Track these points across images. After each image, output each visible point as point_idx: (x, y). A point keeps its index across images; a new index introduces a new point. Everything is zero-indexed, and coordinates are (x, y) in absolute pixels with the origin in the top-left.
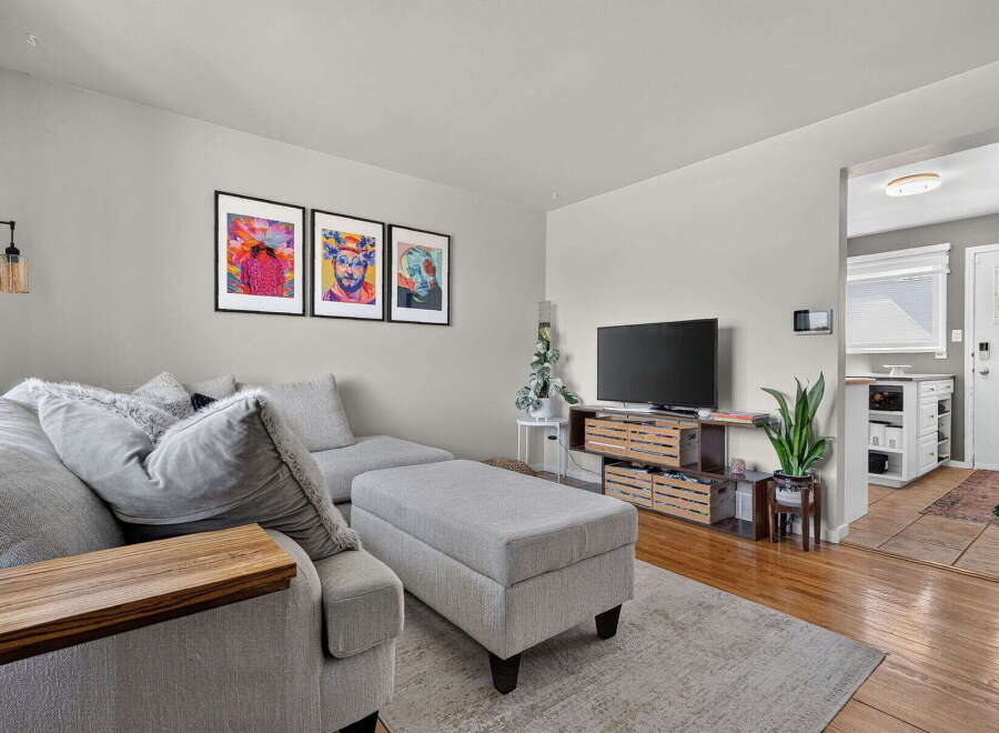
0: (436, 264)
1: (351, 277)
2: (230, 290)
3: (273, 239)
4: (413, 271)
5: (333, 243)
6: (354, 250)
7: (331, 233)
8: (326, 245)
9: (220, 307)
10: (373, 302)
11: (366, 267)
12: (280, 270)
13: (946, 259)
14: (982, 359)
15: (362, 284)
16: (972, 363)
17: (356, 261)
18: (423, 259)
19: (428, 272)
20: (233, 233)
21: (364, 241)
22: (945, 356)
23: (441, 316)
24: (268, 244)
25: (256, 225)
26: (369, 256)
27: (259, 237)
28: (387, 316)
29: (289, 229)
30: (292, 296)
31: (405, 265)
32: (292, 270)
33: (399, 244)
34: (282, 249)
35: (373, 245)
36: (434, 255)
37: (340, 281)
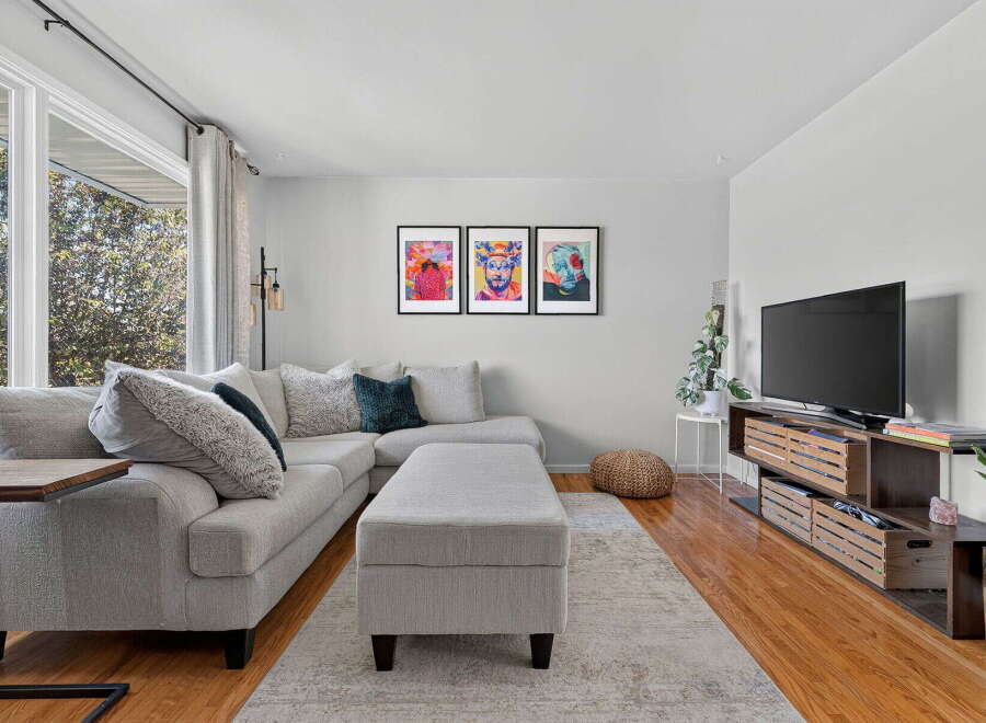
0: (583, 257)
1: (499, 278)
2: (408, 298)
3: (437, 256)
4: (558, 267)
5: (484, 252)
6: (502, 255)
7: (482, 244)
8: (478, 255)
9: (402, 311)
10: (520, 299)
11: (513, 267)
12: (442, 280)
15: (509, 284)
17: (504, 264)
18: (569, 254)
19: (574, 266)
20: (409, 257)
21: (511, 246)
23: (590, 306)
24: (434, 260)
25: (425, 247)
26: (516, 259)
27: (426, 256)
28: (533, 309)
29: (449, 246)
30: (451, 299)
31: (551, 262)
32: (451, 278)
33: (545, 243)
34: (444, 263)
35: (519, 248)
36: (582, 250)
37: (489, 282)
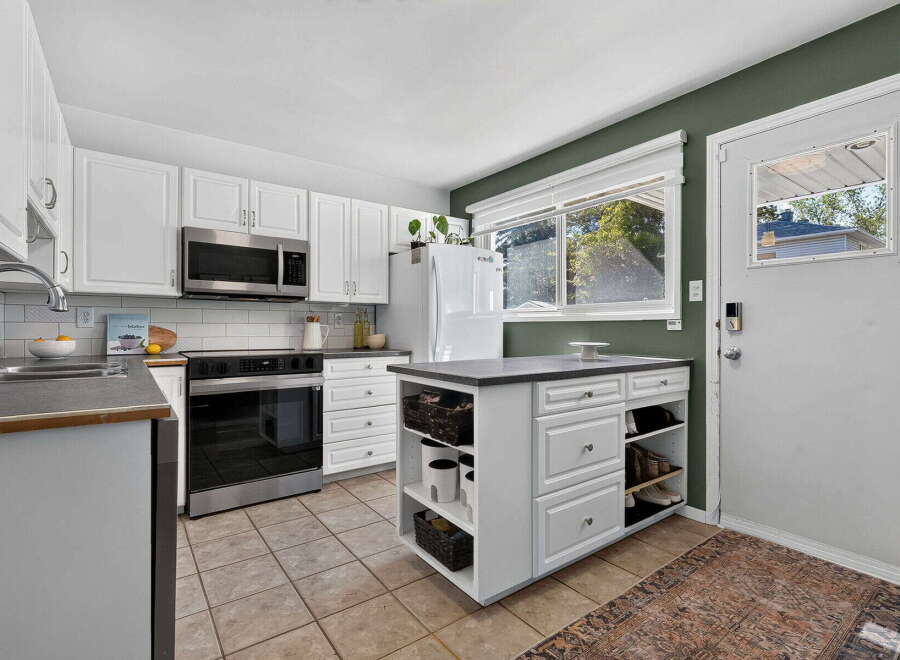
13: (678, 157)
14: (732, 332)
16: (716, 339)
22: (678, 327)
